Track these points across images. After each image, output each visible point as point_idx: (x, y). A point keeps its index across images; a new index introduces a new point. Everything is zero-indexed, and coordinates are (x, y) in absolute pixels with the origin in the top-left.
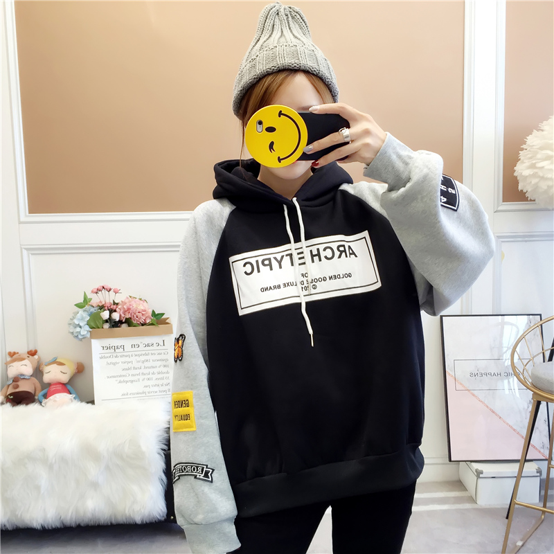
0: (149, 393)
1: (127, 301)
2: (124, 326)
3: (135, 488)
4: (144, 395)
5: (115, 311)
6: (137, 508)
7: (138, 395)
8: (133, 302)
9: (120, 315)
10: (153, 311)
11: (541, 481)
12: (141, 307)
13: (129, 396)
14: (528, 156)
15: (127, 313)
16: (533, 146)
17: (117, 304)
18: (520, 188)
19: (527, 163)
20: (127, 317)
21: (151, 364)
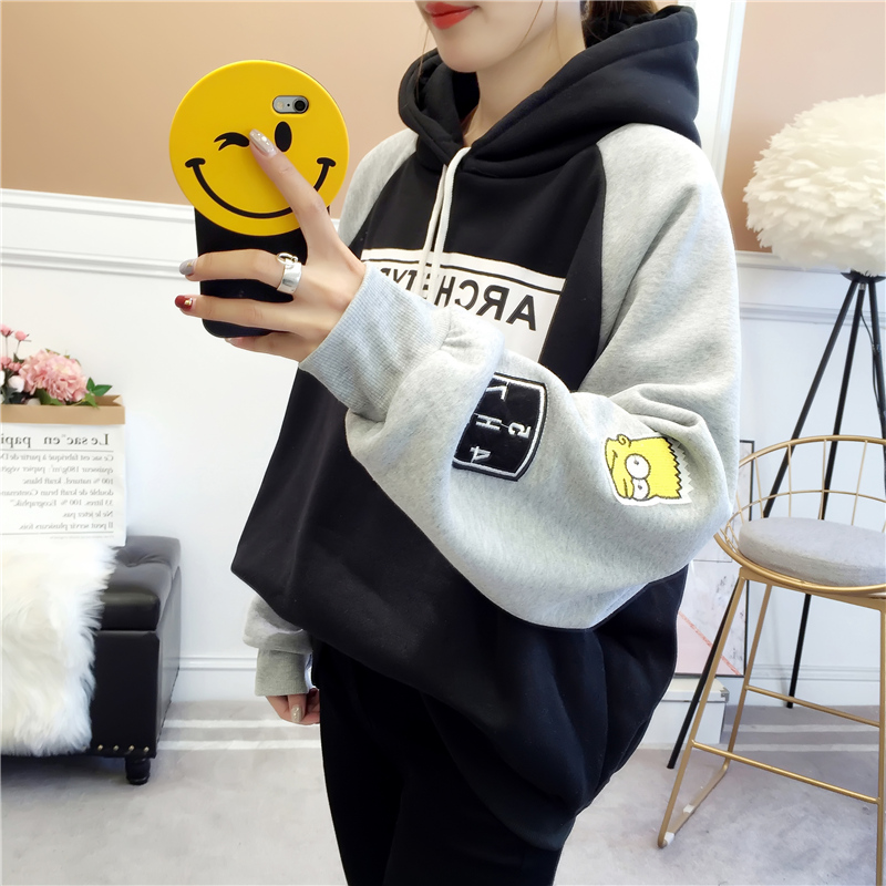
0: (73, 526)
1: (41, 357)
2: (33, 403)
3: (35, 693)
4: (63, 530)
5: (17, 373)
6: (35, 728)
7: (51, 530)
8: (52, 361)
9: (26, 383)
10: (90, 381)
11: (727, 711)
12: (67, 371)
13: (34, 530)
14: (772, 168)
15: (39, 380)
16: (782, 151)
17: (22, 362)
18: (749, 224)
19: (769, 181)
20: (40, 386)
21: (80, 475)
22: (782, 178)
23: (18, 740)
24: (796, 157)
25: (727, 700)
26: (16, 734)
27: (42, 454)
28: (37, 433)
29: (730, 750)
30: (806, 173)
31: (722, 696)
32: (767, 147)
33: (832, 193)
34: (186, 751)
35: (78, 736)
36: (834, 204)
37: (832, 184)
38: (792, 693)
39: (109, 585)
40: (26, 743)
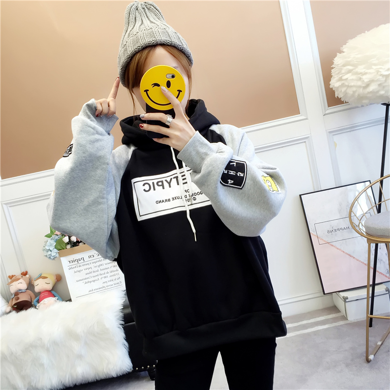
0: (107, 286)
2: (81, 244)
3: (107, 354)
4: (104, 289)
7: (100, 290)
13: (94, 291)
19: (337, 78)
27: (89, 262)
28: (85, 255)
35: (127, 366)
39: (124, 306)
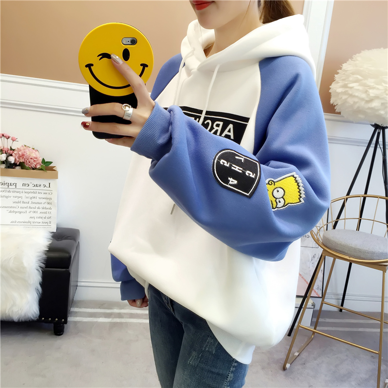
1: (22, 148)
2: (18, 168)
3: (15, 295)
5: (11, 155)
6: (15, 309)
7: (24, 224)
8: (27, 150)
9: (15, 159)
10: (43, 159)
11: (314, 312)
12: (33, 155)
13: (17, 224)
14: (343, 78)
15: (21, 158)
16: (347, 71)
17: (14, 150)
18: (332, 102)
19: (341, 83)
20: (21, 161)
21: (37, 200)
22: (346, 82)
23: (7, 314)
24: (353, 74)
25: (314, 307)
26: (7, 312)
27: (21, 190)
28: (19, 181)
29: (315, 329)
30: (357, 81)
31: (312, 306)
32: (341, 69)
33: (368, 90)
34: (80, 322)
35: (33, 313)
36: (369, 95)
37: (369, 86)
38: (342, 305)
39: (49, 248)
40: (11, 315)
